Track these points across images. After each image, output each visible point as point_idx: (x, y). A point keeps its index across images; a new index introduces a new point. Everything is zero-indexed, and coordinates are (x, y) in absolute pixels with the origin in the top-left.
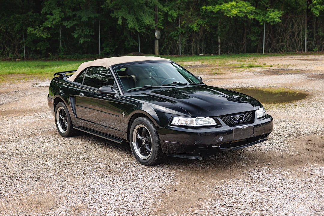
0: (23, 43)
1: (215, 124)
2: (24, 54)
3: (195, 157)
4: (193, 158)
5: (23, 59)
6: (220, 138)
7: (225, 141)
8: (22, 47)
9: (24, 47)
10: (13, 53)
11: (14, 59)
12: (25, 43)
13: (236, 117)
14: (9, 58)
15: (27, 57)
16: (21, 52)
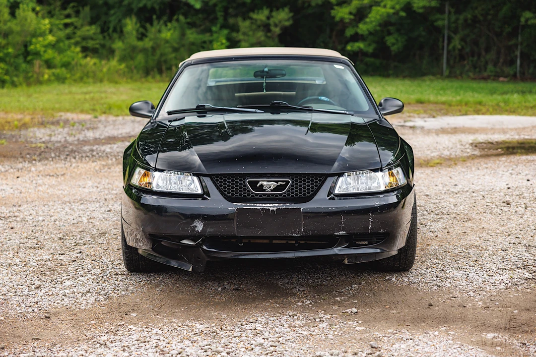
0: (516, 45)
1: (200, 191)
2: (516, 68)
3: (177, 262)
4: (174, 264)
5: (514, 78)
6: (195, 224)
7: (209, 232)
8: (514, 52)
9: (518, 53)
10: (495, 65)
11: (496, 77)
12: (521, 44)
13: (265, 183)
14: (485, 74)
15: (523, 74)
16: (512, 62)
